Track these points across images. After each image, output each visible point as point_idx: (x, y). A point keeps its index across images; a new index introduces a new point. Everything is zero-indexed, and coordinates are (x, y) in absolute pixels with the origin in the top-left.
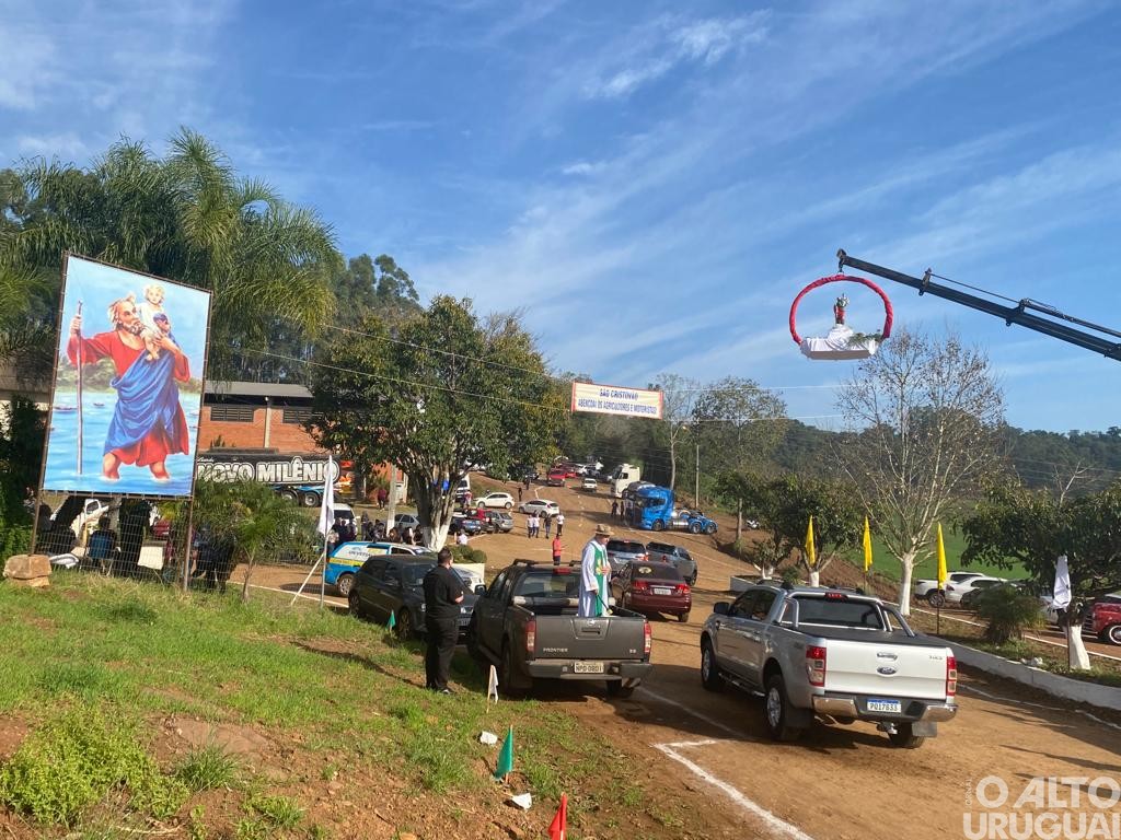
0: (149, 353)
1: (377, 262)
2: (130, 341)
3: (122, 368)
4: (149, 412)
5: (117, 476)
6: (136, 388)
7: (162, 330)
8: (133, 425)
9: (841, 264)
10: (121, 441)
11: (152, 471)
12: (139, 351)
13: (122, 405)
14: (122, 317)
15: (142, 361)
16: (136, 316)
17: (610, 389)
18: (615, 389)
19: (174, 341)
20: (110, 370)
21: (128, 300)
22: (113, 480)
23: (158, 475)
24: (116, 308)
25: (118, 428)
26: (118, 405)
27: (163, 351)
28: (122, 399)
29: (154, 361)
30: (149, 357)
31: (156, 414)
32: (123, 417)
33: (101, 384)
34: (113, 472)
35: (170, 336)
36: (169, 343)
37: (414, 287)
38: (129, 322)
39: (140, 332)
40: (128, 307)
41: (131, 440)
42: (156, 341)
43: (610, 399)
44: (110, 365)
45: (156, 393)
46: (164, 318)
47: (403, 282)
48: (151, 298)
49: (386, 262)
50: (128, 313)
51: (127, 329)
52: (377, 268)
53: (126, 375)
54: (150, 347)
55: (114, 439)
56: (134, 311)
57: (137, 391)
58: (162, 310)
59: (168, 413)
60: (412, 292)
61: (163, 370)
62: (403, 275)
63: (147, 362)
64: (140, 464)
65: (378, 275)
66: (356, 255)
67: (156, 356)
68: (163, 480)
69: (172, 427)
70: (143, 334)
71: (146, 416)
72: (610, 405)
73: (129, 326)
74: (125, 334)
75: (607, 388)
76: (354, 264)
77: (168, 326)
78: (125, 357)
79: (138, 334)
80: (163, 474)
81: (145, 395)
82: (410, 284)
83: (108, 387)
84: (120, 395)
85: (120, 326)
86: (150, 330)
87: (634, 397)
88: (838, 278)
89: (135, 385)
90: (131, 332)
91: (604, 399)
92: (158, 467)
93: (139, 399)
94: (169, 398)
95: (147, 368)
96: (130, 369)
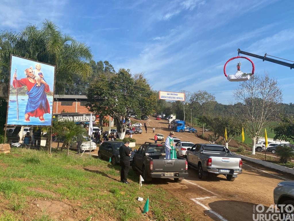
0: (37, 84)
2: (31, 81)
3: (29, 89)
4: (38, 101)
5: (29, 120)
6: (34, 94)
7: (41, 77)
8: (33, 105)
9: (239, 53)
10: (30, 110)
11: (40, 119)
12: (34, 84)
13: (30, 99)
14: (29, 74)
15: (36, 86)
16: (33, 73)
17: (170, 93)
18: (171, 93)
19: (45, 81)
20: (26, 89)
21: (30, 69)
22: (28, 121)
23: (41, 120)
24: (27, 71)
25: (29, 106)
26: (28, 99)
27: (41, 83)
28: (30, 98)
29: (39, 86)
30: (37, 85)
31: (40, 102)
32: (30, 103)
33: (23, 94)
34: (28, 119)
35: (43, 79)
36: (43, 81)
38: (31, 75)
39: (34, 78)
40: (30, 70)
41: (33, 110)
42: (39, 81)
43: (170, 96)
44: (26, 88)
45: (40, 96)
46: (41, 74)
47: (111, 68)
48: (37, 68)
50: (30, 73)
51: (30, 77)
53: (31, 91)
54: (37, 82)
55: (28, 109)
56: (32, 72)
57: (34, 95)
58: (41, 72)
59: (44, 102)
61: (42, 89)
63: (37, 87)
64: (36, 116)
67: (39, 85)
68: (43, 121)
69: (45, 106)
70: (35, 78)
71: (37, 102)
72: (169, 97)
73: (31, 76)
74: (30, 79)
75: (169, 93)
77: (43, 76)
78: (30, 85)
79: (34, 79)
80: (43, 119)
81: (37, 96)
83: (25, 94)
84: (29, 96)
85: (28, 76)
86: (38, 77)
87: (177, 95)
88: (238, 57)
89: (33, 94)
90: (32, 78)
91: (168, 96)
92: (41, 118)
93: (35, 98)
94: (44, 97)
95: (37, 89)
96: (32, 89)
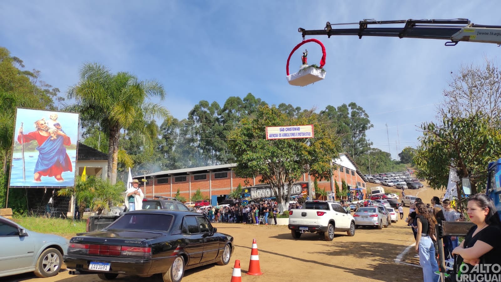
0: (52, 137)
1: (349, 106)
2: (44, 134)
3: (40, 143)
4: (54, 157)
5: (40, 180)
6: (47, 149)
7: (57, 128)
8: (46, 162)
10: (41, 168)
11: (56, 178)
12: (47, 137)
13: (41, 156)
14: (40, 126)
15: (49, 140)
16: (46, 125)
17: (285, 127)
19: (63, 132)
20: (36, 144)
21: (42, 120)
22: (39, 182)
23: (58, 179)
24: (37, 123)
25: (40, 164)
26: (39, 156)
27: (58, 136)
28: (40, 153)
29: (55, 140)
30: (52, 139)
31: (56, 158)
32: (41, 160)
33: (32, 149)
34: (38, 179)
35: (61, 130)
36: (61, 133)
37: (366, 112)
38: (43, 127)
39: (48, 130)
40: (42, 122)
41: (46, 168)
42: (55, 133)
43: (285, 132)
44: (35, 143)
45: (56, 151)
46: (58, 124)
47: (361, 111)
48: (52, 118)
49: (353, 105)
50: (43, 124)
51: (42, 130)
52: (350, 108)
53: (42, 145)
54: (52, 135)
55: (38, 168)
56: (45, 123)
57: (46, 151)
58: (57, 122)
59: (62, 158)
60: (366, 114)
61: (59, 142)
62: (360, 109)
63: (51, 140)
64: (50, 175)
65: (350, 111)
66: (340, 105)
67: (55, 137)
68: (61, 181)
69: (64, 162)
70: (49, 131)
71: (52, 159)
72: (285, 135)
73: (43, 129)
74: (41, 132)
76: (340, 108)
77: (60, 127)
78: (41, 139)
79: (47, 131)
80: (61, 179)
81: (51, 152)
82: (364, 111)
83: (35, 150)
84: (40, 152)
85: (39, 129)
86: (52, 129)
87: (299, 129)
88: (304, 42)
89: (46, 149)
90: (44, 131)
91: (282, 132)
92: (58, 177)
93: (48, 153)
94: (62, 152)
95: (51, 142)
96: (44, 143)
